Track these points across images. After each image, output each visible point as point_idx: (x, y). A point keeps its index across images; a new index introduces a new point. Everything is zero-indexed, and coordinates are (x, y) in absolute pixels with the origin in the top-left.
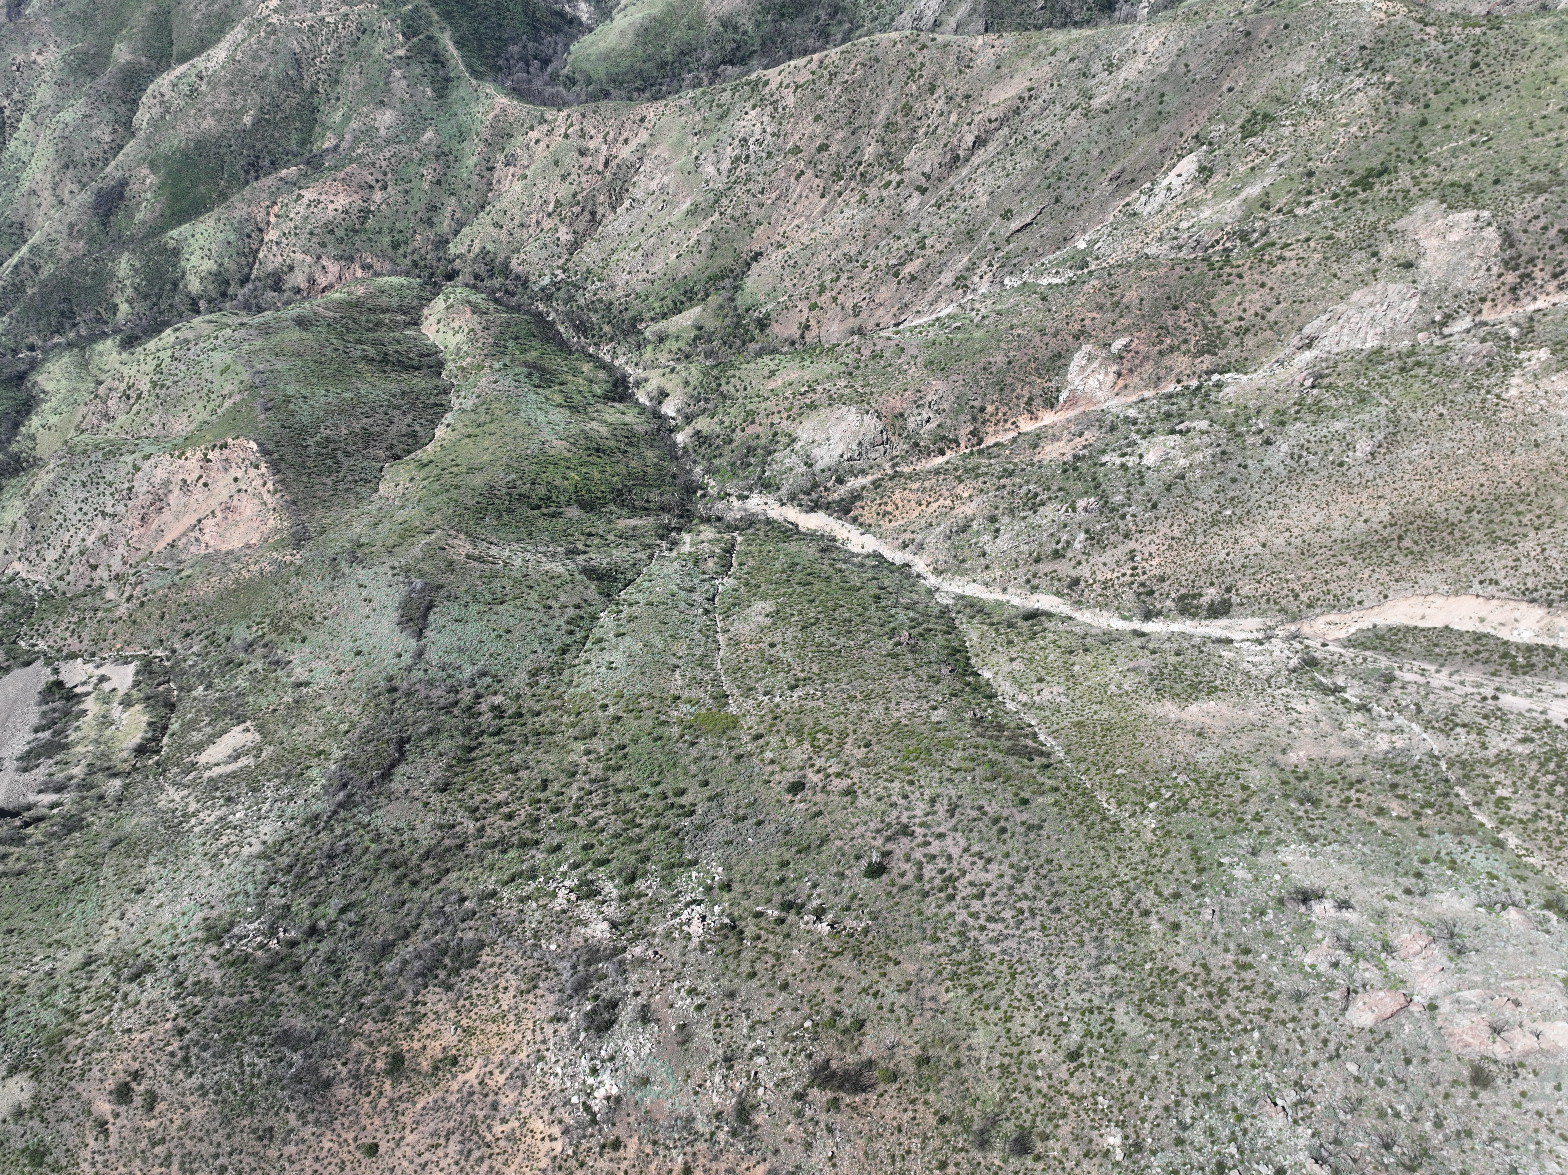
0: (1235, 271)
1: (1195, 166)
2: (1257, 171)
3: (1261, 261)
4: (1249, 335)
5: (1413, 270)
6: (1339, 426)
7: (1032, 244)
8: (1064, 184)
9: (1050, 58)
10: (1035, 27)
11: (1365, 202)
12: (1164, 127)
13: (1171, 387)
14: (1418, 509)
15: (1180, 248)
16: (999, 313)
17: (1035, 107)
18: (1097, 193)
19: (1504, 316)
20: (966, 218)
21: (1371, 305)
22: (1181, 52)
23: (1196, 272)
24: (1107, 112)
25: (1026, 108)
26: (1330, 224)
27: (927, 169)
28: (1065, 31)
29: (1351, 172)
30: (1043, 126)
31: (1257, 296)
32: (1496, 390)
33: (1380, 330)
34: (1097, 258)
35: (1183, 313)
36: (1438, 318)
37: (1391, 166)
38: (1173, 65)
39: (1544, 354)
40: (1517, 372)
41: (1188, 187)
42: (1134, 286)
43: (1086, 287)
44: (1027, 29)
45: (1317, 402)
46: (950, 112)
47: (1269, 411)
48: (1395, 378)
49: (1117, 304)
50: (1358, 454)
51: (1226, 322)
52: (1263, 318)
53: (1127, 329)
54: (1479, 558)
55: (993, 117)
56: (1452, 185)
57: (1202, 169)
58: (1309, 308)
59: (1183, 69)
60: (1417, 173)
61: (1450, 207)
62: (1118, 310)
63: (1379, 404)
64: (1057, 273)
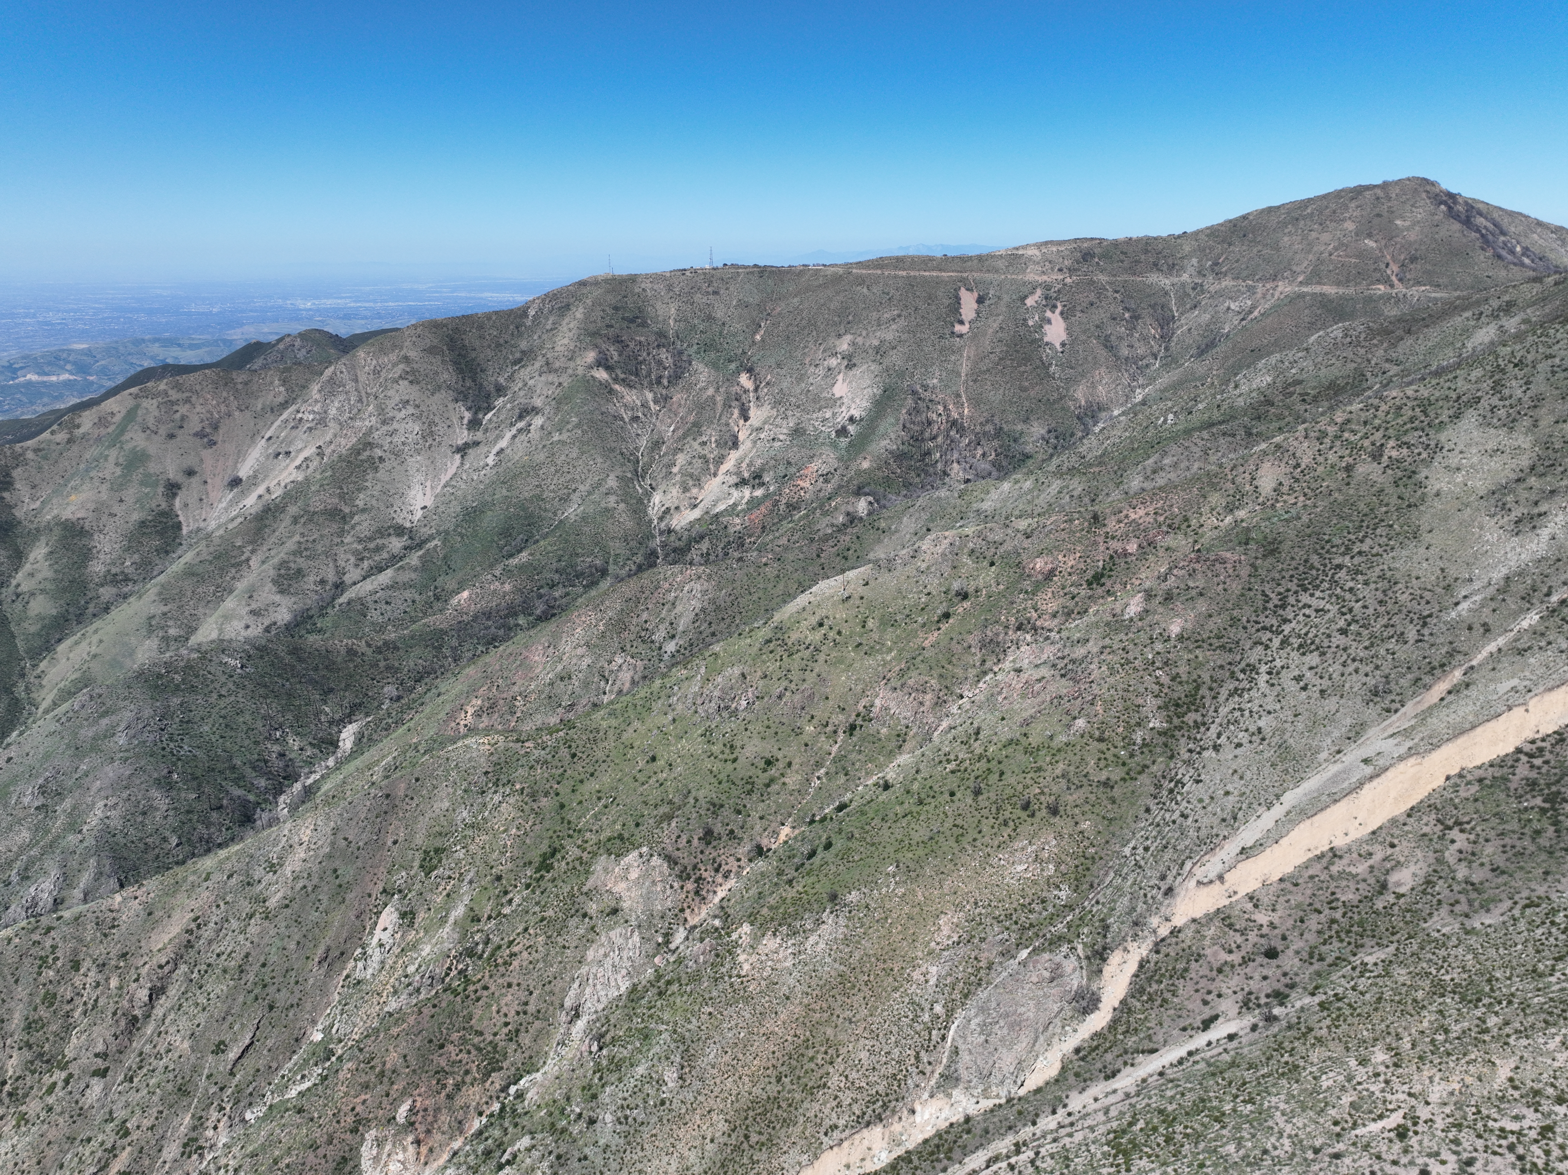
0: (478, 986)
1: (396, 915)
2: (453, 896)
3: (496, 966)
4: (522, 1035)
5: (620, 913)
6: (641, 1070)
7: (261, 1064)
8: (271, 989)
9: (205, 884)
10: (177, 863)
11: (554, 880)
12: (350, 896)
13: (476, 1124)
14: (744, 1102)
15: (418, 990)
16: (253, 1155)
17: (207, 933)
18: (311, 981)
19: (703, 914)
20: (171, 1076)
21: (606, 955)
22: (335, 831)
23: (444, 1004)
24: (287, 906)
25: (198, 938)
26: (537, 909)
27: (100, 1048)
28: (212, 855)
29: (530, 863)
30: (226, 945)
31: (510, 997)
32: (735, 972)
33: (624, 972)
34: (340, 1041)
35: (451, 1048)
36: (660, 940)
37: (557, 845)
38: (333, 844)
39: (746, 928)
40: (739, 951)
41: (398, 936)
42: (391, 1048)
43: (341, 1075)
44: (168, 869)
45: (611, 1060)
46: (107, 979)
47: (577, 1092)
48: (659, 1004)
49: (382, 1074)
50: (670, 1085)
51: (495, 1034)
52: (525, 1013)
53: (404, 1093)
54: (810, 1114)
55: (163, 961)
56: (609, 840)
57: (403, 915)
58: (559, 984)
59: (344, 843)
60: (579, 842)
61: (618, 856)
62: (385, 1080)
63: (660, 1033)
64: (303, 1077)
